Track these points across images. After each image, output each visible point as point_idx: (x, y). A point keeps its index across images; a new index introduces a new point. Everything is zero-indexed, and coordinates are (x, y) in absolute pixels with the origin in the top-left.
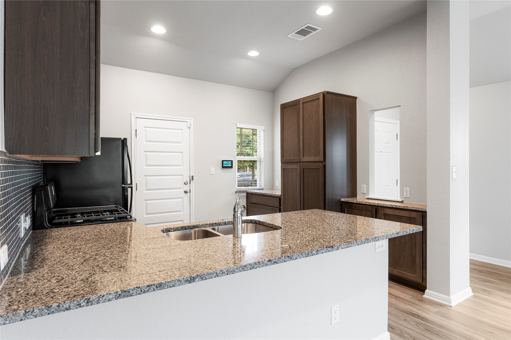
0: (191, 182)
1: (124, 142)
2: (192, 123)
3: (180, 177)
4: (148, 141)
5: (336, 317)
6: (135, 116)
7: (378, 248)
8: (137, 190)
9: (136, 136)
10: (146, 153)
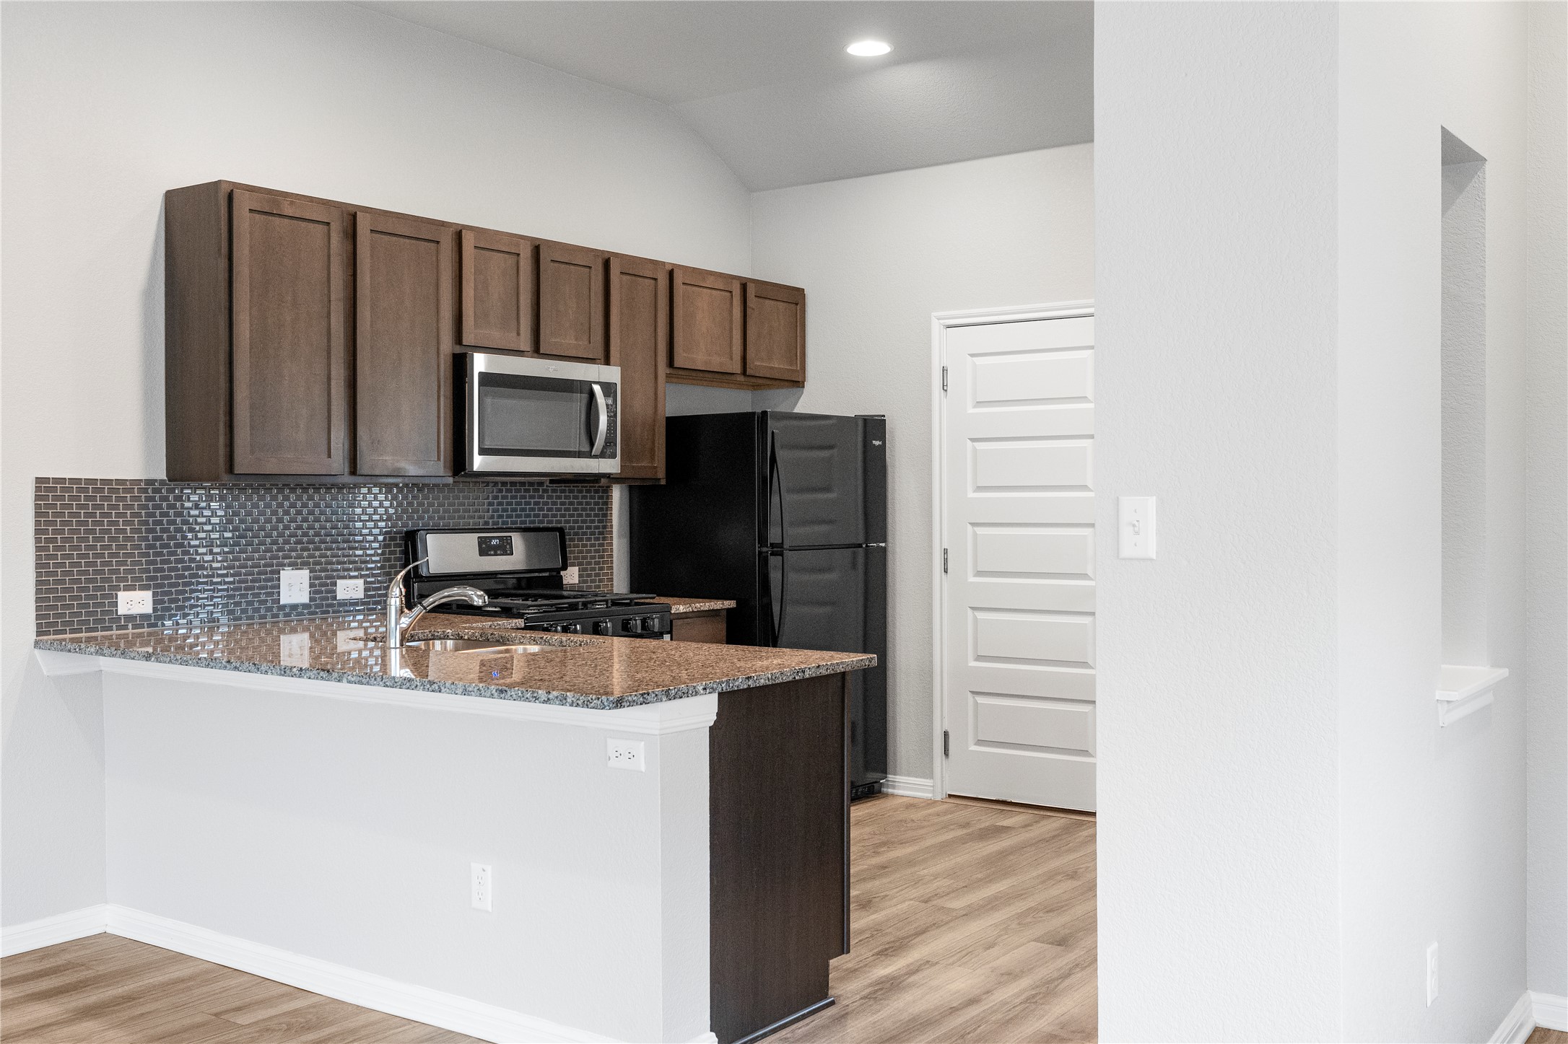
4: (979, 404)
5: (480, 894)
6: (942, 321)
7: (613, 755)
8: (946, 571)
9: (945, 388)
10: (975, 444)
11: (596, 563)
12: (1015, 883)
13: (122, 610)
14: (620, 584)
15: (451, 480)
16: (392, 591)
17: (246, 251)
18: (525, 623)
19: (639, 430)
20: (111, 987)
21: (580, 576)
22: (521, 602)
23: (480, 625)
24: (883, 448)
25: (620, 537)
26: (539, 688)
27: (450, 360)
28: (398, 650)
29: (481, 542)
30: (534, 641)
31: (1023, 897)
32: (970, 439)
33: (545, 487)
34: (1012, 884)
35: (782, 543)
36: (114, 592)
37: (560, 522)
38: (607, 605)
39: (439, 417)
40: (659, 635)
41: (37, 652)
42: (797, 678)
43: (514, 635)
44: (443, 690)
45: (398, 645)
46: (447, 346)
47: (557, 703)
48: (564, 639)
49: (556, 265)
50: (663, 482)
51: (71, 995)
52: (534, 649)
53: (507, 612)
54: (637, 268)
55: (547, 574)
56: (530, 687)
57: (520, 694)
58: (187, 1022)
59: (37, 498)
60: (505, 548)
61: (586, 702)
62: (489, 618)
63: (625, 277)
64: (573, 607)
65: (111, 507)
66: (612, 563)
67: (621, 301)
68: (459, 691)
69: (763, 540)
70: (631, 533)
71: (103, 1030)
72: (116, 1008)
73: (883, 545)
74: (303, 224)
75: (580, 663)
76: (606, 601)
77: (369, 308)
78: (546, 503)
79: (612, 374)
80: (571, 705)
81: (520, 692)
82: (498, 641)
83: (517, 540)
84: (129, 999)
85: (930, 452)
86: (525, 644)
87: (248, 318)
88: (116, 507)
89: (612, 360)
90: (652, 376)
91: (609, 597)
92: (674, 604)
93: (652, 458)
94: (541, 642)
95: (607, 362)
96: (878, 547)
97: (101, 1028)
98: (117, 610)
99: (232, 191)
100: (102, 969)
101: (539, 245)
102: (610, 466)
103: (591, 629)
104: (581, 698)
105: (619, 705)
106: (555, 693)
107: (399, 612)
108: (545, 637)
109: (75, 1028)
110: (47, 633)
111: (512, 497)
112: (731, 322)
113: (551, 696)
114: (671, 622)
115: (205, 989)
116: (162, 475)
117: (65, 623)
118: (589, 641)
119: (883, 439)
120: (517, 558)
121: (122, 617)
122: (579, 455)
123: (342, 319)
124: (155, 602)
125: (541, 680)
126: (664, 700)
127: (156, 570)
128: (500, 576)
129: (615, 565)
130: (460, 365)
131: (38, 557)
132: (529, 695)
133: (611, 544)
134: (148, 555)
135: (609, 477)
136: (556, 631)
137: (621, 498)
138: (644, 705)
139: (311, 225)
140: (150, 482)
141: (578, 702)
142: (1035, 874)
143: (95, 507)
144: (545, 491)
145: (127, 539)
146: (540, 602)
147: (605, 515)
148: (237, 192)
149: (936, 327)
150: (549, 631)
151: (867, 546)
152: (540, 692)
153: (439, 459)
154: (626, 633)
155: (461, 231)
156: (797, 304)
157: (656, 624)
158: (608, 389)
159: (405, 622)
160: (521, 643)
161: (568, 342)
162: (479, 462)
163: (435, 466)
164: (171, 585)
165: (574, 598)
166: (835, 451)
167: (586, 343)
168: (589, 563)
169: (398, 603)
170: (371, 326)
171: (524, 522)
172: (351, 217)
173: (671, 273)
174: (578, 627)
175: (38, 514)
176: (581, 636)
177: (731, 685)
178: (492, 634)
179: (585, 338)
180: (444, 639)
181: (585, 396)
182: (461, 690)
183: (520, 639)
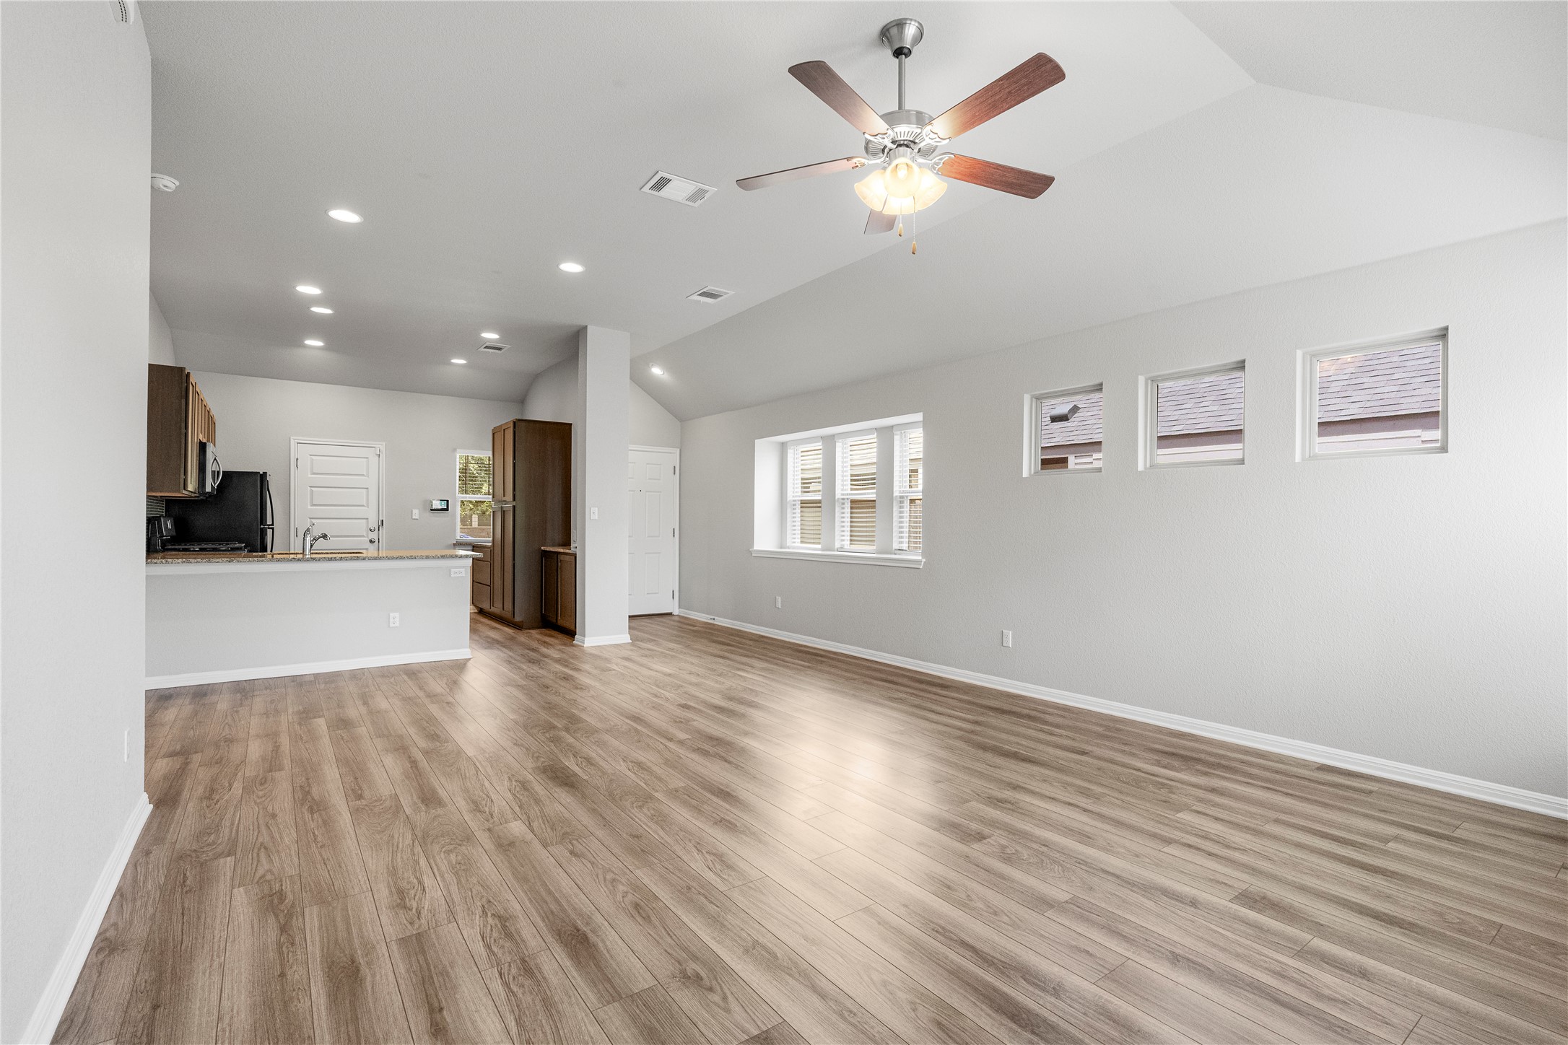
0: (380, 528)
1: (263, 477)
2: (383, 449)
3: (364, 520)
4: (314, 473)
6: (295, 441)
9: (297, 466)
10: (312, 488)
35: (273, 524)
69: (263, 523)
85: (290, 490)
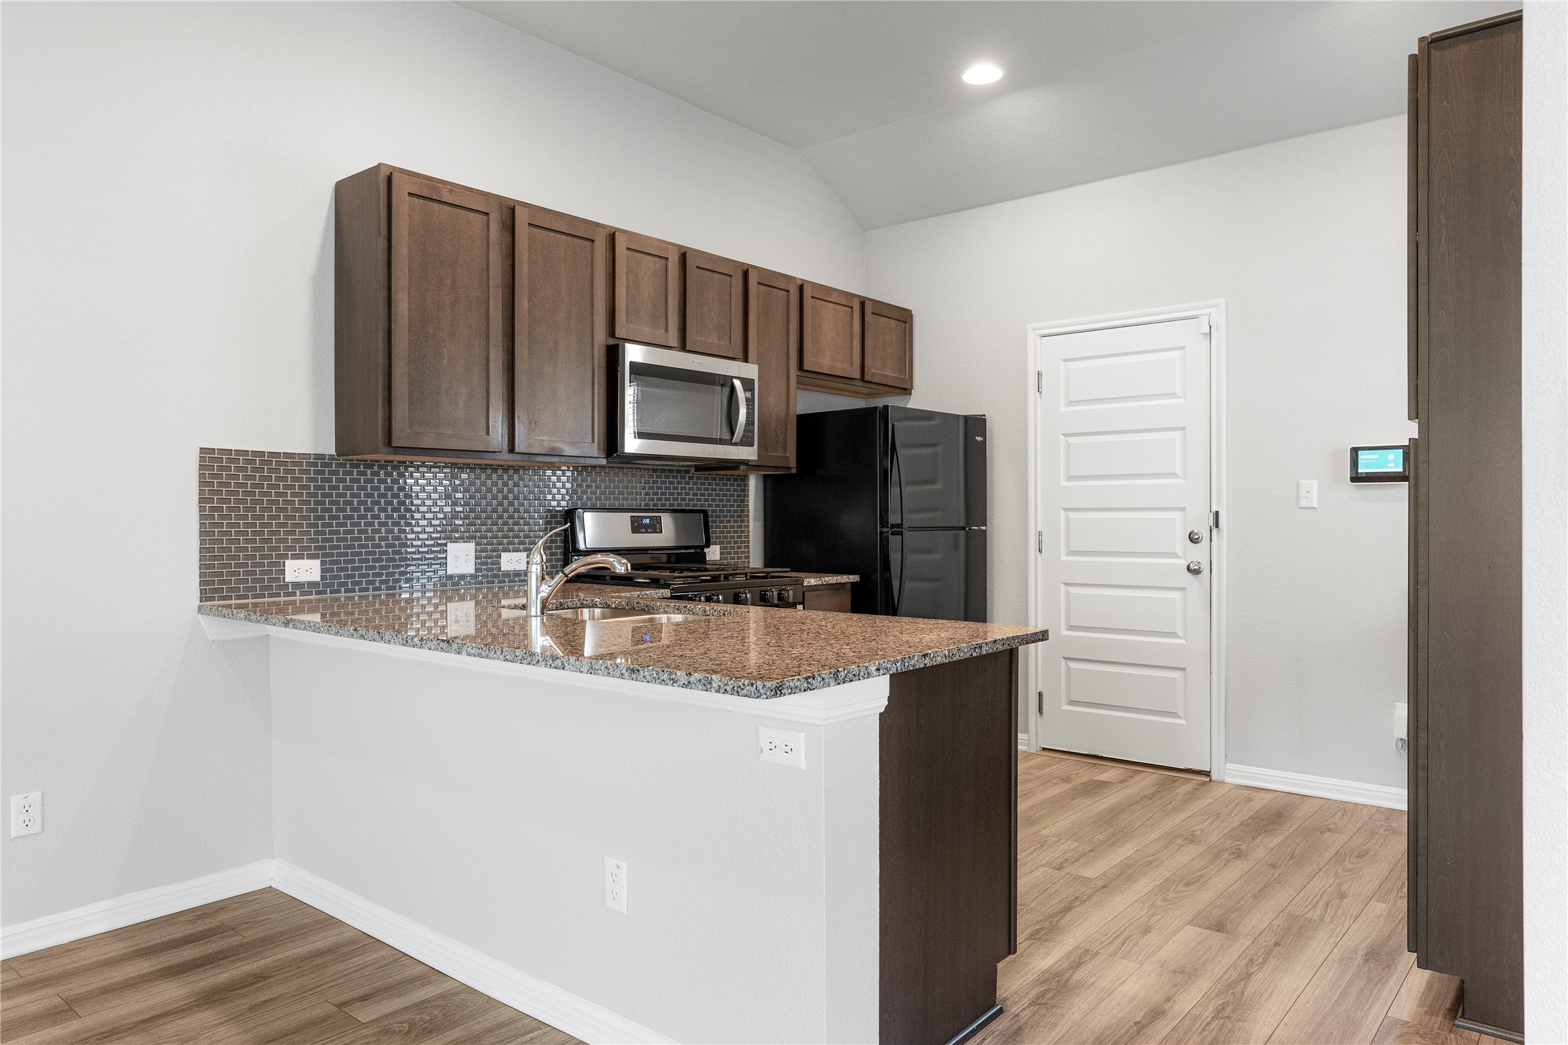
0: (1214, 533)
2: (1220, 318)
3: (1177, 515)
4: (1072, 403)
5: (614, 893)
6: (1036, 332)
7: (766, 747)
8: (1040, 551)
9: (1040, 390)
10: (1068, 438)
11: (736, 542)
12: (1138, 847)
13: (290, 577)
14: (756, 560)
15: (604, 462)
16: (533, 558)
17: (405, 233)
18: (671, 593)
19: (773, 423)
20: (250, 961)
21: (721, 553)
22: (668, 574)
23: (628, 594)
24: (984, 443)
25: (755, 519)
26: (678, 668)
27: (603, 351)
28: (539, 618)
29: (633, 520)
30: (678, 610)
31: (1154, 864)
32: (1063, 434)
33: (691, 475)
34: (1136, 848)
35: (902, 524)
36: (282, 561)
37: (704, 505)
38: (746, 577)
39: (593, 403)
40: (794, 605)
41: (200, 617)
42: (974, 655)
43: (658, 604)
44: (567, 666)
45: (539, 614)
46: (601, 338)
47: (700, 688)
48: (708, 608)
49: (701, 271)
50: (794, 471)
51: (205, 970)
52: (678, 618)
53: (655, 583)
54: (772, 281)
55: (693, 551)
56: (668, 666)
57: (655, 675)
58: (308, 1015)
59: (202, 467)
60: (655, 527)
61: (736, 688)
62: (637, 589)
63: (761, 287)
64: (715, 578)
65: (279, 479)
66: (748, 543)
67: (758, 308)
68: (585, 669)
69: (884, 522)
70: (765, 519)
71: (216, 1025)
72: (243, 991)
73: (984, 528)
74: (463, 212)
75: (726, 635)
76: (746, 574)
77: (526, 297)
78: (691, 489)
79: (751, 370)
80: (718, 691)
81: (654, 672)
82: (644, 610)
83: (667, 520)
84: (259, 978)
85: (1026, 448)
86: (670, 613)
87: (406, 297)
88: (284, 479)
89: (750, 359)
90: (785, 376)
91: (747, 570)
92: (806, 578)
93: (785, 449)
94: (685, 611)
95: (746, 360)
96: (980, 530)
97: (216, 1022)
98: (284, 578)
99: (391, 173)
100: (249, 935)
101: (686, 252)
102: (748, 453)
103: (732, 600)
104: (729, 683)
105: (779, 692)
106: (697, 676)
107: (540, 578)
108: (689, 606)
109: (188, 1020)
110: (213, 599)
111: (662, 483)
112: (851, 332)
113: (692, 679)
114: (804, 593)
115: (341, 966)
116: (330, 449)
117: (231, 590)
118: (732, 610)
119: (984, 436)
120: (667, 535)
121: (290, 584)
122: (721, 442)
123: (500, 305)
124: (323, 571)
125: (682, 656)
126: (832, 684)
127: (324, 540)
128: (651, 552)
129: (751, 544)
130: (613, 355)
131: (202, 525)
132: (665, 677)
133: (748, 526)
134: (316, 525)
135: (747, 464)
136: (700, 601)
137: (756, 486)
138: (809, 692)
139: (471, 214)
140: (319, 457)
141: (726, 687)
142: (1154, 836)
143: (263, 478)
144: (691, 478)
145: (295, 510)
146: (685, 574)
147: (743, 501)
148: (396, 177)
149: (1032, 336)
150: (694, 600)
151: (970, 529)
152: (679, 673)
153: (593, 441)
154: (764, 604)
155: (614, 232)
156: (906, 322)
157: (791, 595)
158: (748, 384)
159: (545, 590)
160: (666, 612)
161: (712, 340)
162: (632, 445)
163: (592, 450)
164: (339, 555)
165: (717, 571)
166: (939, 448)
167: (727, 343)
168: (730, 542)
169: (539, 570)
170: (529, 314)
171: (673, 505)
172: (510, 211)
173: (801, 288)
174: (720, 597)
175: (202, 483)
176: (724, 605)
177: (906, 664)
178: (638, 603)
179: (727, 337)
180: (592, 607)
181: (727, 390)
182: (587, 668)
183: (665, 608)
